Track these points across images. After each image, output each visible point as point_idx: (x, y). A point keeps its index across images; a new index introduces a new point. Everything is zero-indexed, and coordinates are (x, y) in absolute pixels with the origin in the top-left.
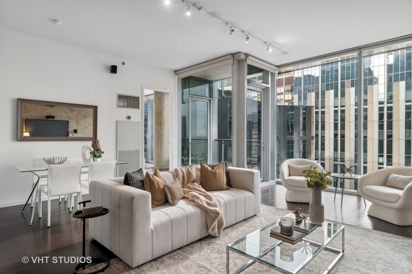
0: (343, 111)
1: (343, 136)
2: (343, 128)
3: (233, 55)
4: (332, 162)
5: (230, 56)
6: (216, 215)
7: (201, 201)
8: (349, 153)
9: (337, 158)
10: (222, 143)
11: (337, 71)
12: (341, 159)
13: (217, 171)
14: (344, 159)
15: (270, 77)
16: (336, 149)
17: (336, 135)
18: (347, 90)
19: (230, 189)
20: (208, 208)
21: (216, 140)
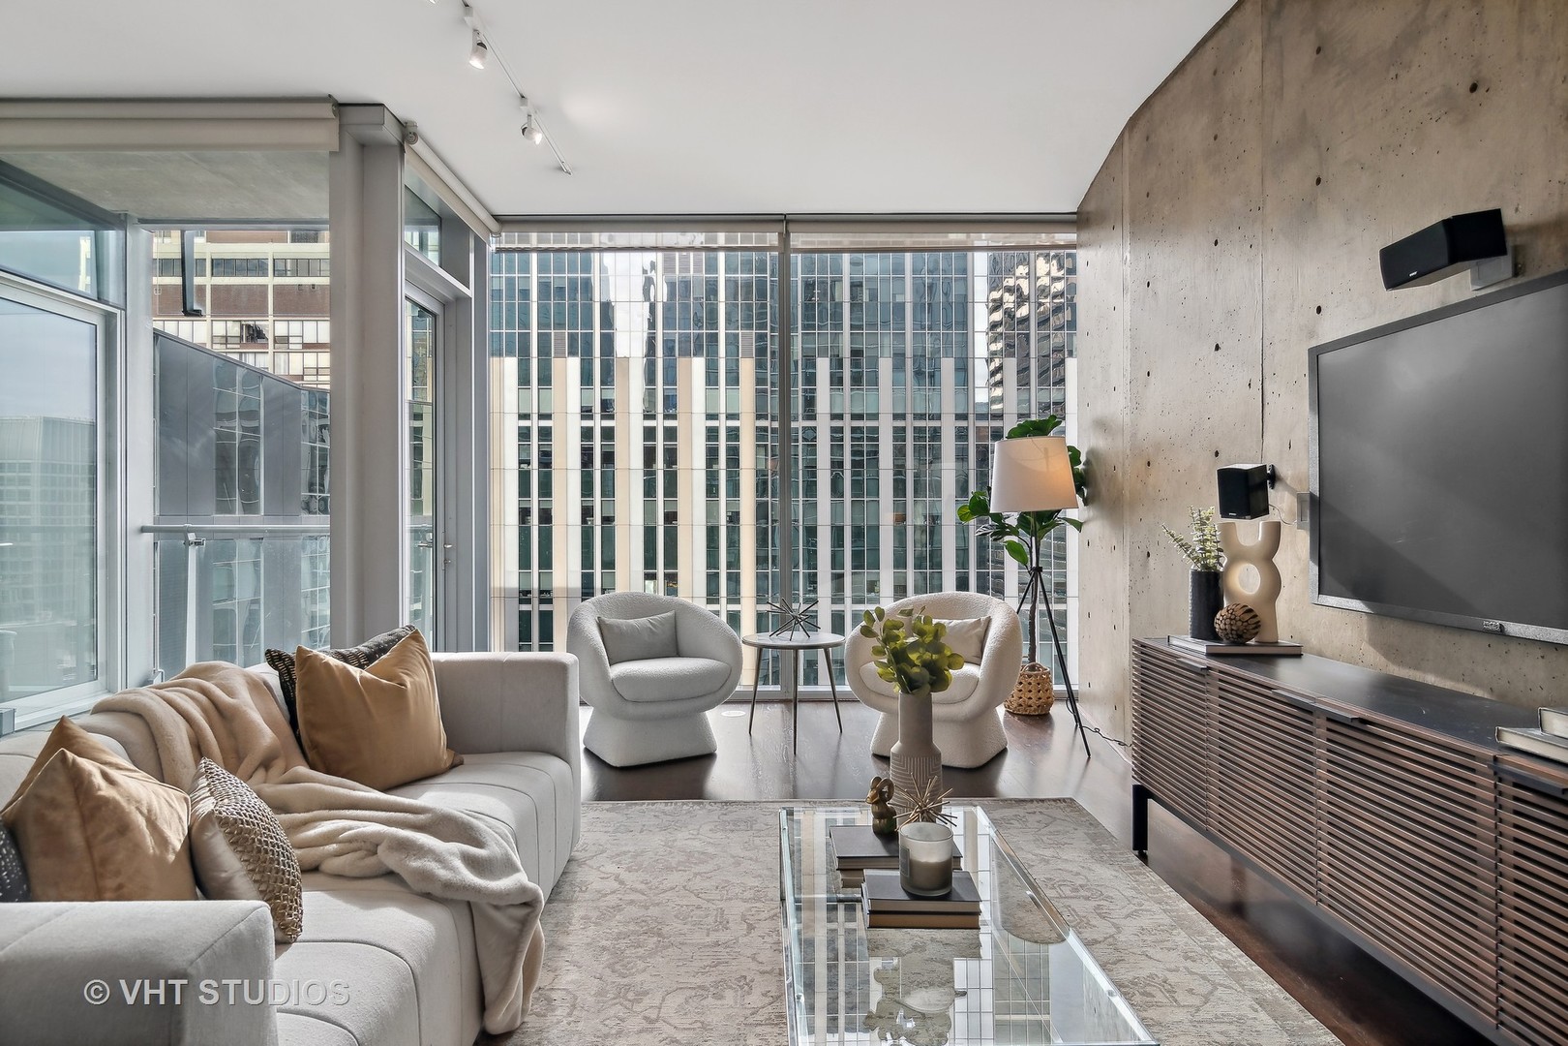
0: (545, 434)
1: (546, 516)
2: (546, 489)
3: (341, 107)
4: (516, 608)
5: (327, 111)
6: (521, 912)
7: (439, 858)
8: (566, 572)
9: (529, 592)
10: (188, 543)
11: (525, 294)
12: (541, 592)
13: (408, 680)
14: (549, 592)
15: (472, 256)
16: (524, 562)
17: (524, 514)
18: (556, 363)
19: (462, 763)
20: (487, 888)
21: (143, 530)
